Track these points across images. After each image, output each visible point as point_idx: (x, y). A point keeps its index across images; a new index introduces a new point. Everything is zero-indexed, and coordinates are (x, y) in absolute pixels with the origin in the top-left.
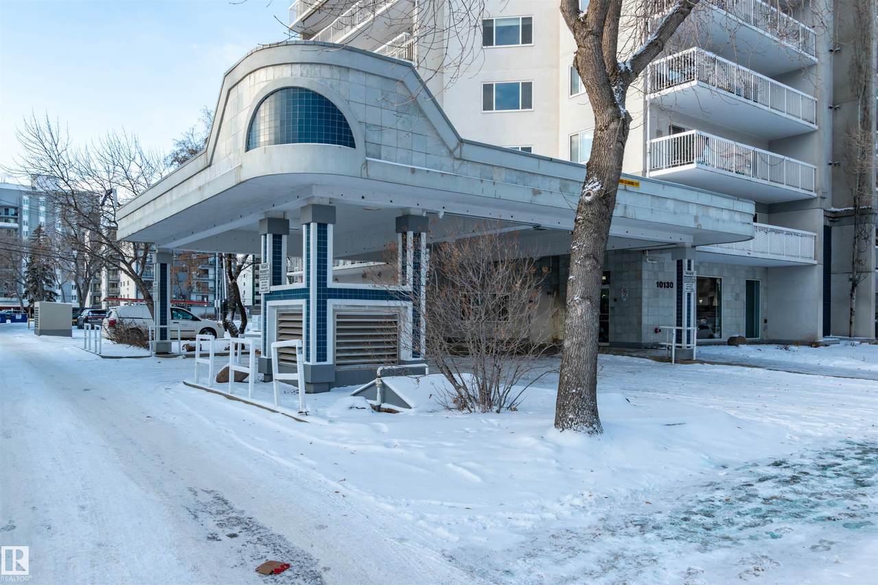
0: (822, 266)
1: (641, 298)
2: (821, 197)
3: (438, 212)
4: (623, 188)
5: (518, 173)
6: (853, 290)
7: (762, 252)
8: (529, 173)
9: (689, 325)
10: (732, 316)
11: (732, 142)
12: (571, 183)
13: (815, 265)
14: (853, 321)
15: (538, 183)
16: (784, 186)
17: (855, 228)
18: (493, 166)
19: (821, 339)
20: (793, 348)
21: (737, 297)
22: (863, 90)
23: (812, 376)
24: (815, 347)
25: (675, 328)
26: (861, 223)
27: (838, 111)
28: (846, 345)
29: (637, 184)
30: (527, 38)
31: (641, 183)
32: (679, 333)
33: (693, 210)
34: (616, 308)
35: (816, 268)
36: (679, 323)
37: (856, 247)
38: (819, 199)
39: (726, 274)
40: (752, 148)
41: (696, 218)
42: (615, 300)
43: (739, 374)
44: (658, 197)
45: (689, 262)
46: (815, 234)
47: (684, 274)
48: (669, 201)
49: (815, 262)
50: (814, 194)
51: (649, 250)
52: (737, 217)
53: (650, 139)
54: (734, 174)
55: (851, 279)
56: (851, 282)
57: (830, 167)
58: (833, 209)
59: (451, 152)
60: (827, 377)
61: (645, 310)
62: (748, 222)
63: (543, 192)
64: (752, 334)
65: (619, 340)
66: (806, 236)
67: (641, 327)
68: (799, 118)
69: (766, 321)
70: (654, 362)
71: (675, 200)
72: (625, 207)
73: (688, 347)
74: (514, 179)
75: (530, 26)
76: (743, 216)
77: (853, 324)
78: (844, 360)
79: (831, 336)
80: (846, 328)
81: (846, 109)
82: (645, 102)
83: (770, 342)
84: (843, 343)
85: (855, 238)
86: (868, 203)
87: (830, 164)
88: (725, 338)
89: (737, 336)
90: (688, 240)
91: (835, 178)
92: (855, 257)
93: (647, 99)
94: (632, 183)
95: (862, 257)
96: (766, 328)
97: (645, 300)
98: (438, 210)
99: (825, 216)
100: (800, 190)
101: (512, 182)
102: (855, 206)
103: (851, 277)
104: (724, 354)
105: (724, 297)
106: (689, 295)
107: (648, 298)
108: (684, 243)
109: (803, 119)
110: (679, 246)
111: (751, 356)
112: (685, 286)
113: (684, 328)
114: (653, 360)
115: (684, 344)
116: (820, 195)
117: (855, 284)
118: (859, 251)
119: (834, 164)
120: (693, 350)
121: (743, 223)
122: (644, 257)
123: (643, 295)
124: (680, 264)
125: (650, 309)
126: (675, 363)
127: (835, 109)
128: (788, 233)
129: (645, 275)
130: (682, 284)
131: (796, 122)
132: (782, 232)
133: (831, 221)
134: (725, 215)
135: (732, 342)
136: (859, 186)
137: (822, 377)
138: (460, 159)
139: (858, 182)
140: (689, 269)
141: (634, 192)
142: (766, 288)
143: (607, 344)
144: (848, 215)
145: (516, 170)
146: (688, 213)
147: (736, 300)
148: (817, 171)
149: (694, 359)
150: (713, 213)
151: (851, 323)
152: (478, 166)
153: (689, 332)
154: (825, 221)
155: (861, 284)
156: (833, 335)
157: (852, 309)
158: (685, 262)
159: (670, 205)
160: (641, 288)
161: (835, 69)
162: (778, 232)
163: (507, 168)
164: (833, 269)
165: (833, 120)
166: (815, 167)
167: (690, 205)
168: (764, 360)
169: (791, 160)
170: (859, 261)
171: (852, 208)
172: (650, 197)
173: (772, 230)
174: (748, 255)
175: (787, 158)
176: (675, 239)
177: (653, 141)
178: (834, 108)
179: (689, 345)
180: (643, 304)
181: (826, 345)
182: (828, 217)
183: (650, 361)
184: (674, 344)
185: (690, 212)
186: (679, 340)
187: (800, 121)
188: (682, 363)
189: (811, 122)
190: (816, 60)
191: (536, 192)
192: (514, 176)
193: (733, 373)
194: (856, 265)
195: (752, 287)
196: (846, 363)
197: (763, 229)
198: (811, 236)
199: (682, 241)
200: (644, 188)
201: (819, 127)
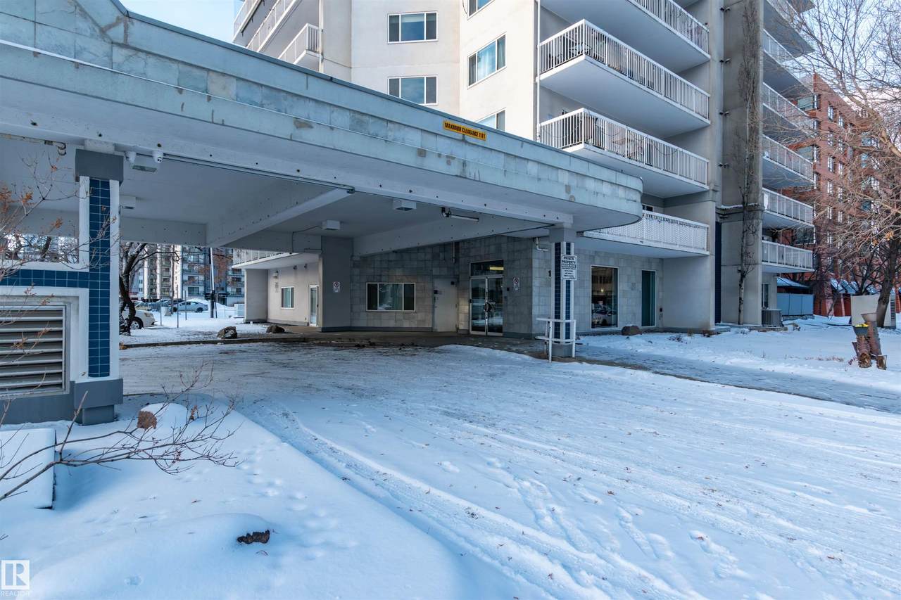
0: (714, 257)
1: (531, 287)
2: (713, 190)
3: (152, 152)
4: (462, 138)
5: (264, 90)
6: (741, 281)
7: (655, 241)
8: (287, 92)
9: (568, 317)
10: (628, 306)
11: (625, 127)
12: (371, 120)
13: (707, 256)
14: (742, 309)
15: (304, 111)
16: (677, 177)
17: (744, 223)
18: (209, 70)
19: (713, 328)
20: (685, 337)
21: (633, 287)
22: (751, 94)
23: (707, 383)
24: (708, 336)
25: (552, 321)
26: (749, 218)
27: (728, 116)
28: (737, 333)
29: (483, 136)
30: (432, 35)
31: (488, 135)
32: (557, 325)
33: (564, 178)
34: (509, 298)
35: (709, 257)
36: (558, 316)
37: (745, 241)
38: (711, 192)
39: (622, 264)
40: (646, 135)
41: (568, 189)
42: (508, 289)
43: (618, 378)
44: (516, 156)
45: (568, 245)
46: (707, 226)
47: (562, 259)
48: (530, 164)
49: (708, 253)
50: (707, 187)
51: (539, 238)
52: (621, 192)
53: (540, 123)
54: (626, 159)
55: (740, 271)
56: (740, 274)
57: (720, 168)
58: (723, 207)
59: (103, 31)
60: (727, 387)
61: (535, 300)
62: (634, 199)
63: (315, 127)
64: (649, 322)
65: (511, 330)
66: (699, 227)
67: (531, 317)
68: (693, 111)
69: (661, 310)
70: (531, 358)
71: (539, 163)
72: (464, 164)
73: (566, 343)
74: (258, 99)
75: (435, 22)
76: (627, 192)
77: (742, 312)
78: (742, 357)
79: (721, 323)
80: (735, 316)
81: (734, 114)
82: (535, 84)
83: (666, 330)
84: (734, 330)
85: (744, 232)
86: (755, 200)
87: (721, 165)
88: (620, 328)
89: (631, 325)
90: (566, 220)
91: (724, 178)
92: (744, 250)
93: (537, 80)
94: (475, 134)
95: (750, 249)
96: (661, 316)
97: (535, 290)
98: (151, 149)
99: (716, 213)
100: (693, 182)
101: (252, 103)
102: (743, 203)
103: (740, 269)
104: (612, 347)
105: (620, 287)
106: (568, 282)
107: (539, 287)
108: (562, 223)
109: (696, 112)
110: (557, 226)
111: (639, 351)
112: (563, 272)
113: (563, 320)
114: (531, 356)
115: (563, 340)
116: (712, 188)
117: (743, 276)
118: (747, 245)
119: (724, 166)
120: (572, 345)
121: (628, 200)
122: (534, 245)
123: (533, 284)
124: (558, 246)
125: (541, 298)
126: (552, 360)
127: (726, 114)
128: (681, 224)
129: (536, 264)
130: (560, 270)
131: (690, 115)
132: (676, 222)
133: (721, 218)
134: (606, 189)
135: (626, 332)
136: (747, 184)
137: (720, 386)
138: (125, 46)
139: (746, 180)
140: (568, 253)
141: (479, 146)
142: (661, 279)
143: (501, 334)
144: (736, 212)
145: (262, 85)
146: (557, 182)
147: (632, 289)
148: (709, 164)
149: (574, 356)
150: (591, 184)
151: (740, 311)
152: (175, 66)
153: (568, 325)
154: (716, 219)
155: (749, 275)
156: (724, 322)
157: (740, 299)
158: (564, 245)
159: (533, 168)
160: (531, 277)
161: (725, 77)
162: (672, 222)
163: (238, 79)
164: (723, 263)
165: (723, 124)
166: (708, 161)
167: (560, 171)
168: (653, 356)
169: (684, 151)
170: (747, 254)
171: (741, 206)
172: (502, 156)
173: (666, 220)
174: (641, 244)
175: (680, 149)
176: (551, 217)
177: (543, 124)
178: (723, 114)
179: (568, 340)
180: (534, 294)
181: (718, 333)
182: (719, 214)
183: (526, 357)
184: (551, 339)
185: (560, 180)
186: (557, 335)
187: (693, 114)
188: (559, 361)
189: (703, 116)
190: (709, 56)
191: (301, 124)
192: (258, 95)
193: (613, 377)
194: (744, 258)
195: (647, 277)
196: (744, 361)
197: (657, 218)
198: (704, 228)
199: (560, 220)
200: (491, 141)
201: (712, 123)
